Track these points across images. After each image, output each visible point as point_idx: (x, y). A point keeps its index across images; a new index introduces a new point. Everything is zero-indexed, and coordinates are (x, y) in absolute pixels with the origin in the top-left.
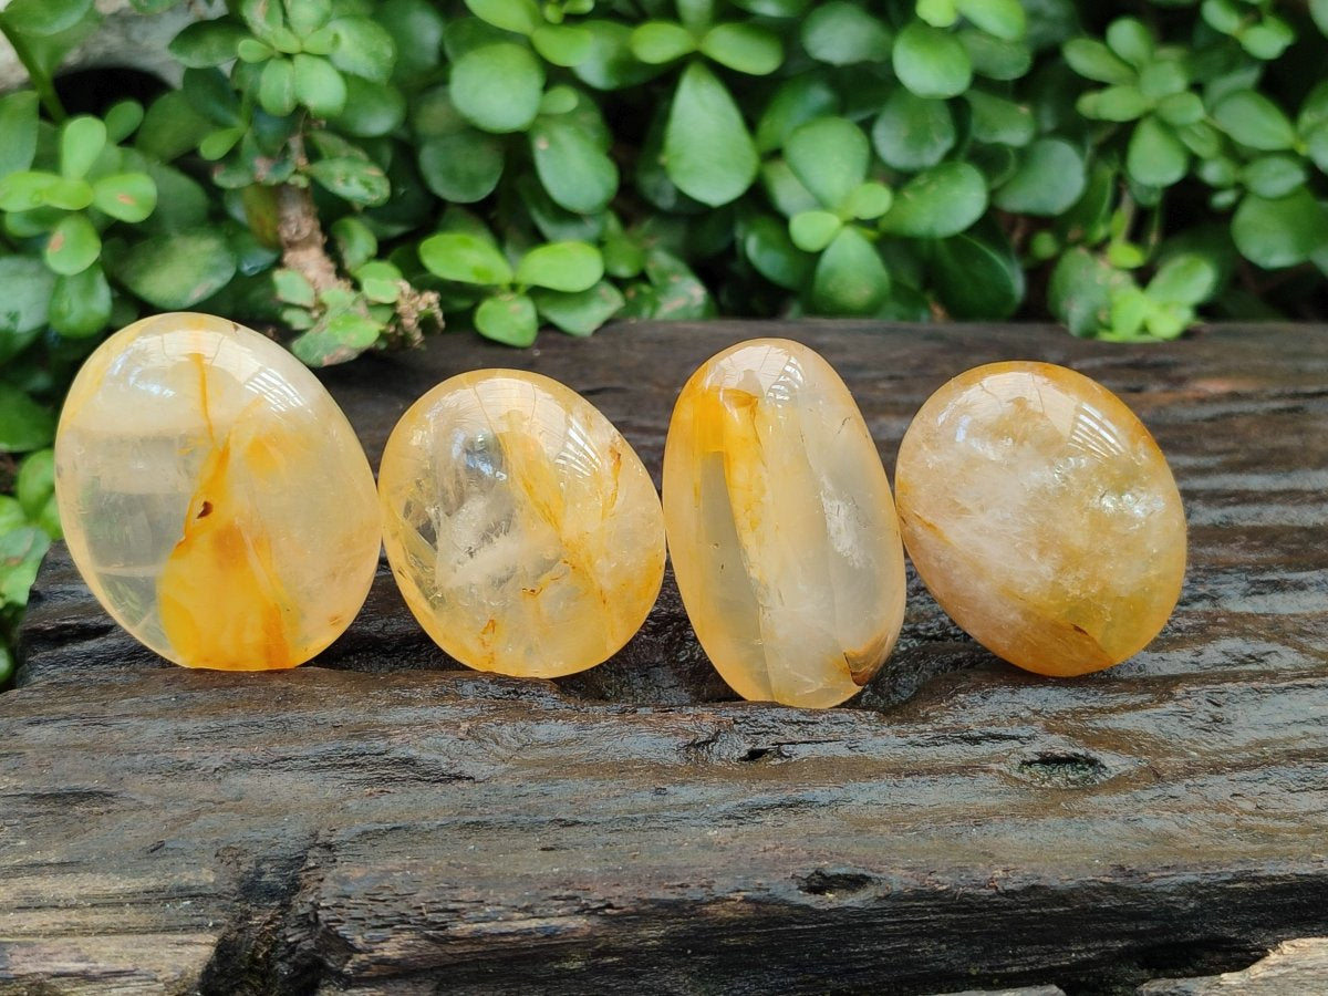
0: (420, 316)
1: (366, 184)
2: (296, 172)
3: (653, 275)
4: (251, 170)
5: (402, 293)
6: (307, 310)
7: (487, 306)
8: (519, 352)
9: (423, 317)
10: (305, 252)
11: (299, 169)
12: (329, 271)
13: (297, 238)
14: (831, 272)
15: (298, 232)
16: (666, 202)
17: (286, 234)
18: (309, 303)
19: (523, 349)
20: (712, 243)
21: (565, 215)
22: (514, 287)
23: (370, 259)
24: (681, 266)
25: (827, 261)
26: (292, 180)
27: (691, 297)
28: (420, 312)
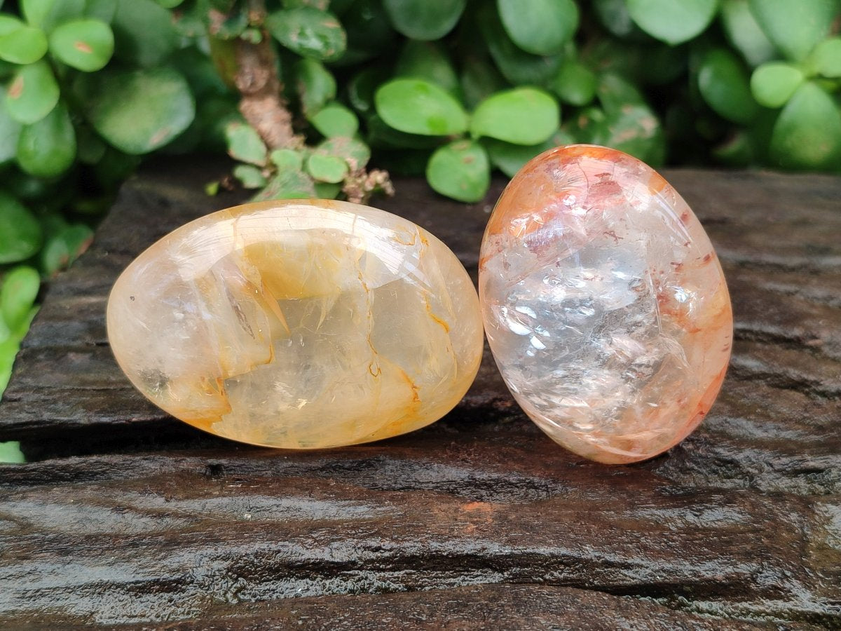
0: (366, 196)
1: (322, 37)
2: (249, 27)
3: (605, 100)
4: (206, 21)
5: (349, 171)
6: (259, 168)
7: (440, 158)
8: (469, 208)
9: (370, 196)
10: (261, 103)
11: (252, 24)
12: (284, 122)
13: (251, 90)
14: (791, 129)
15: (253, 84)
16: (620, 28)
17: (243, 84)
18: (260, 161)
19: (474, 204)
20: (665, 71)
21: (523, 55)
22: (467, 135)
23: (327, 103)
24: (633, 92)
25: (786, 117)
26: (245, 36)
27: (642, 130)
28: (366, 192)
